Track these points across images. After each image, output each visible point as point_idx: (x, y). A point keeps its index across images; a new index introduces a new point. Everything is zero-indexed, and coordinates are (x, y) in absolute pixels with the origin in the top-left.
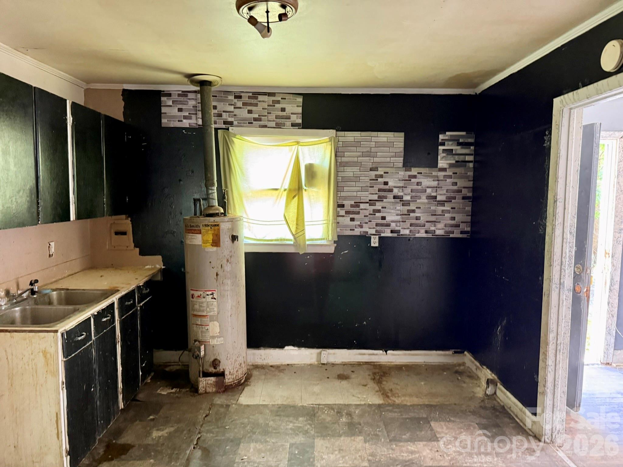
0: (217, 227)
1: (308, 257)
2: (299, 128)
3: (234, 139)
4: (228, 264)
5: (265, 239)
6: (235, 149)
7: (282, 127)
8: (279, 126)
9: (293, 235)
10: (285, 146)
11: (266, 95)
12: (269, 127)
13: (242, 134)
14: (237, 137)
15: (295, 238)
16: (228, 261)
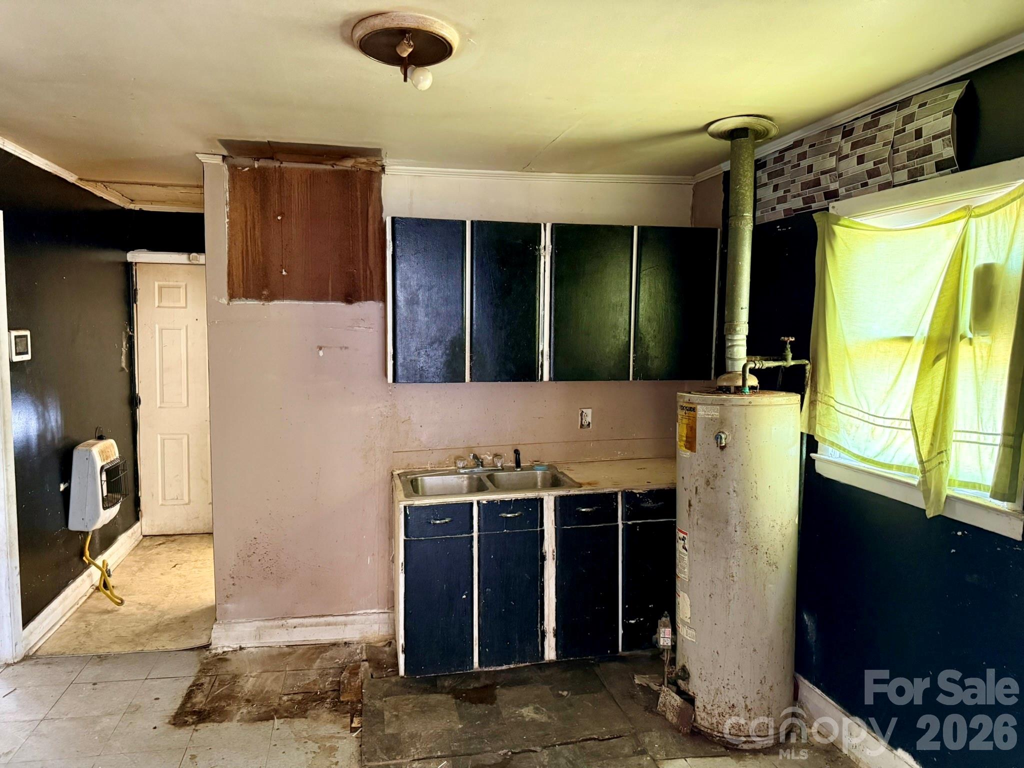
0: (692, 412)
1: (959, 533)
2: (953, 172)
3: (837, 228)
4: (709, 489)
5: (876, 459)
6: (836, 248)
7: (919, 178)
8: (915, 176)
9: (921, 462)
10: (945, 223)
11: (893, 109)
12: (894, 186)
13: (850, 214)
14: (841, 222)
15: (924, 471)
16: (708, 483)
